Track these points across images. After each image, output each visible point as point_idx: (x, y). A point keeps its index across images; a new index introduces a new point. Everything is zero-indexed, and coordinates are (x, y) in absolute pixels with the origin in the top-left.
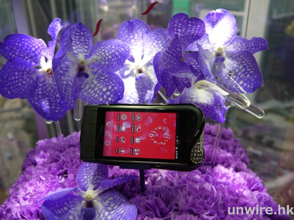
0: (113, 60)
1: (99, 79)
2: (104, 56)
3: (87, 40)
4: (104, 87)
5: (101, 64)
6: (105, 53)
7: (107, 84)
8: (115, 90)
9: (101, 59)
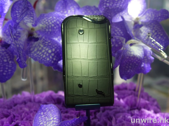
0: (55, 28)
1: (44, 43)
2: (48, 25)
3: (32, 13)
4: (49, 49)
5: (45, 31)
6: (49, 23)
7: (51, 47)
8: (58, 52)
9: (46, 27)
